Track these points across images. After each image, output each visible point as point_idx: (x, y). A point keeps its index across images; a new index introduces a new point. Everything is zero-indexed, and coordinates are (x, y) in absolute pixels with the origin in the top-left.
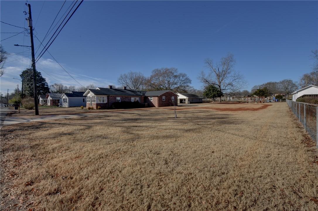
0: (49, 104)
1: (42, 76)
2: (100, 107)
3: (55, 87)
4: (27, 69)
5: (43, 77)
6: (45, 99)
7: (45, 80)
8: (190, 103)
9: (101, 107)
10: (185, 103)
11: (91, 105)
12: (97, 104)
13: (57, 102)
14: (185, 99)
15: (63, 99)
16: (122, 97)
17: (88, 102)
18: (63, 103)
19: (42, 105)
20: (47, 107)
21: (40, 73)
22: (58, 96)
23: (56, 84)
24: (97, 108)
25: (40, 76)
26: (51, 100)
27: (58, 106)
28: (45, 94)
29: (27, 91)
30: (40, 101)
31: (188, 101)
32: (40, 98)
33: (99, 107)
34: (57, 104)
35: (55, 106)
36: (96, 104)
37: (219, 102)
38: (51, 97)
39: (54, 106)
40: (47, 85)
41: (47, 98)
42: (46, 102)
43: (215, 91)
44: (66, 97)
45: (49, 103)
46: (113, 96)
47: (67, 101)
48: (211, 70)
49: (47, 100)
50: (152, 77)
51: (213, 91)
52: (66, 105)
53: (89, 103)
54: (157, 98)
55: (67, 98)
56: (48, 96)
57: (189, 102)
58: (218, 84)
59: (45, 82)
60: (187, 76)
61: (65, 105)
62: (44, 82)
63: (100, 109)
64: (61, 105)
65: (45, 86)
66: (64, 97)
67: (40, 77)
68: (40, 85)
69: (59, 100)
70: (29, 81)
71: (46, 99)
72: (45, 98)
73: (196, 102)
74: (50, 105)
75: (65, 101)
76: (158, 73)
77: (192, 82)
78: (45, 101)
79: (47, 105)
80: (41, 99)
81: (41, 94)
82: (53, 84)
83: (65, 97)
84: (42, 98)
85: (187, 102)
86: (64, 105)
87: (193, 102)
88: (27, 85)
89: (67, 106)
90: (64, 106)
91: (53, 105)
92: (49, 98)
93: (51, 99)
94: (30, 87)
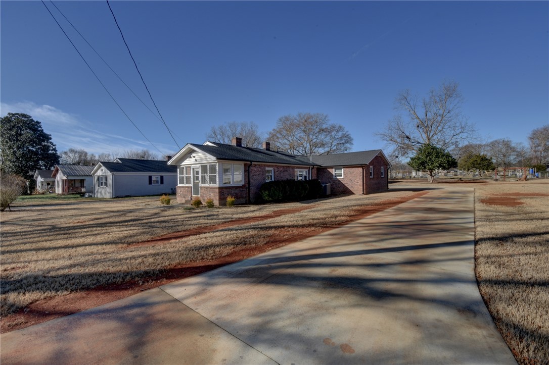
0: (59, 190)
1: (43, 130)
2: (233, 199)
3: (71, 155)
4: (9, 114)
5: (45, 131)
6: (49, 180)
7: (51, 139)
11: (197, 192)
12: (221, 189)
13: (78, 185)
15: (96, 178)
16: (278, 167)
17: (182, 182)
18: (97, 187)
19: (43, 194)
20: (54, 198)
21: (38, 123)
22: (82, 171)
23: (72, 151)
24: (223, 203)
25: (40, 129)
26: (63, 181)
27: (83, 195)
28: (49, 169)
29: (8, 163)
30: (39, 184)
32: (37, 178)
33: (230, 199)
34: (78, 191)
35: (73, 194)
36: (217, 191)
38: (64, 173)
39: (72, 196)
40: (54, 150)
41: (55, 176)
42: (51, 185)
44: (105, 172)
45: (58, 187)
46: (259, 165)
47: (110, 181)
49: (54, 181)
52: (106, 192)
53: (187, 185)
54: (360, 169)
55: (109, 173)
56: (57, 171)
59: (51, 143)
61: (103, 192)
62: (47, 143)
63: (233, 204)
64: (92, 191)
65: (50, 152)
66: (99, 173)
67: (39, 131)
68: (39, 148)
69: (82, 181)
70: (14, 140)
71: (52, 179)
72: (50, 177)
74: (60, 192)
75: (102, 181)
78: (48, 184)
79: (54, 192)
80: (40, 179)
81: (39, 169)
82: (65, 151)
83: (102, 171)
84: (42, 177)
86: (101, 193)
88: (9, 149)
89: (108, 196)
90: (99, 196)
91: (70, 194)
92: (60, 177)
93: (65, 178)
94: (14, 152)
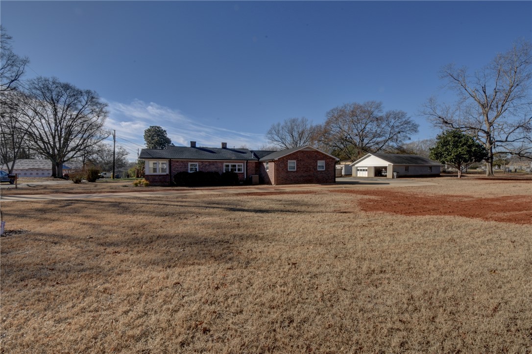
2: (148, 182)
8: (399, 176)
9: (150, 182)
10: (386, 176)
12: (146, 176)
14: (385, 168)
16: (202, 162)
31: (393, 172)
37: (486, 176)
43: (462, 146)
46: (182, 161)
48: (462, 93)
50: (328, 123)
51: (456, 146)
54: (273, 164)
57: (395, 174)
58: (485, 127)
60: (407, 117)
63: (147, 185)
73: (420, 173)
76: (338, 116)
77: (419, 129)
85: (389, 173)
87: (410, 173)
